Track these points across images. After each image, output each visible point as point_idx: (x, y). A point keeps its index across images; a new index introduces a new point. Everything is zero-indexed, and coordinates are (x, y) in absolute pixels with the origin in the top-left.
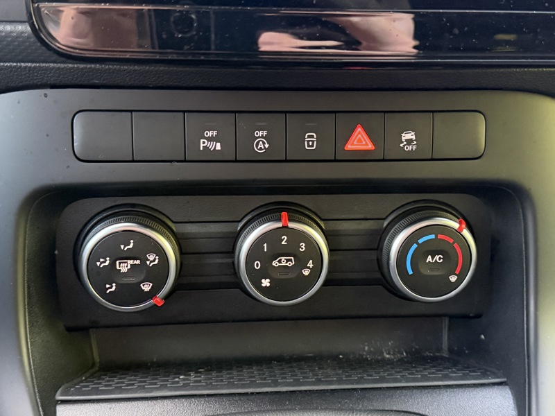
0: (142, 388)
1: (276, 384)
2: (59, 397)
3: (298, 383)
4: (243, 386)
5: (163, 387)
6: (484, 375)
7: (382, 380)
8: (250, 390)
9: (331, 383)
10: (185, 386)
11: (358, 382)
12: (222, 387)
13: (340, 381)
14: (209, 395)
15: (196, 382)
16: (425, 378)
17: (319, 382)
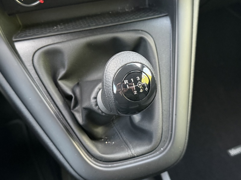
0: (42, 33)
1: (89, 26)
2: (14, 40)
3: (97, 25)
4: (78, 28)
5: (50, 32)
6: (161, 13)
7: (126, 20)
8: (81, 30)
9: (109, 23)
10: (58, 31)
11: (118, 22)
12: (71, 30)
13: (112, 22)
14: (67, 33)
15: (61, 29)
16: (141, 17)
17: (104, 24)
